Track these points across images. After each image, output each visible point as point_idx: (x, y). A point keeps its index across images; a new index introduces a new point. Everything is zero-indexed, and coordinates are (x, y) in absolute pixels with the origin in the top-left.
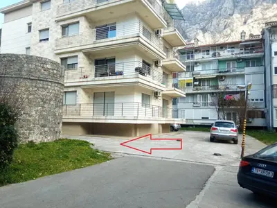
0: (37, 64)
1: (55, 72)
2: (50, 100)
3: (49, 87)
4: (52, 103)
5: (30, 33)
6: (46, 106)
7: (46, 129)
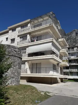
0: (12, 49)
1: (19, 52)
2: (17, 65)
3: (16, 59)
4: (17, 66)
5: (7, 41)
6: (14, 68)
7: (14, 79)
